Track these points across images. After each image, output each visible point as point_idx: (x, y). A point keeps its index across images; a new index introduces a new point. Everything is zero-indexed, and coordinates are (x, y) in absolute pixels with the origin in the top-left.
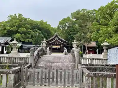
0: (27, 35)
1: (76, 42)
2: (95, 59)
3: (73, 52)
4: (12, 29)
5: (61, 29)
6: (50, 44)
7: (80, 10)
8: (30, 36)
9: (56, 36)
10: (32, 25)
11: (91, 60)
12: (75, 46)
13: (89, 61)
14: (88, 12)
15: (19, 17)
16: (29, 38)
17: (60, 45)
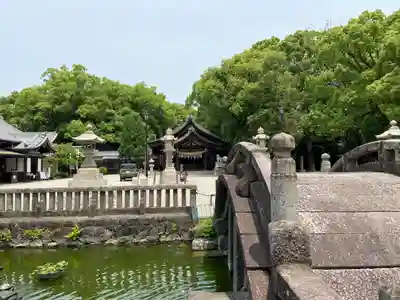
0: (103, 123)
1: (262, 137)
4: (58, 107)
9: (190, 122)
15: (76, 75)
17: (203, 148)
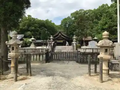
0: (36, 32)
2: (88, 49)
4: (24, 28)
5: (63, 27)
6: (55, 39)
7: (78, 10)
8: (38, 33)
9: (60, 32)
10: (40, 24)
11: (85, 49)
12: (74, 40)
13: (84, 50)
14: (85, 12)
15: (29, 18)
16: (38, 35)
17: (63, 40)
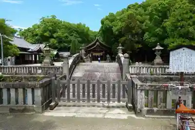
1: (121, 48)
3: (119, 58)
6: (90, 51)
9: (98, 40)
12: (120, 52)
17: (102, 51)
